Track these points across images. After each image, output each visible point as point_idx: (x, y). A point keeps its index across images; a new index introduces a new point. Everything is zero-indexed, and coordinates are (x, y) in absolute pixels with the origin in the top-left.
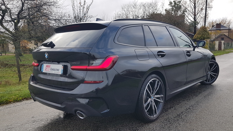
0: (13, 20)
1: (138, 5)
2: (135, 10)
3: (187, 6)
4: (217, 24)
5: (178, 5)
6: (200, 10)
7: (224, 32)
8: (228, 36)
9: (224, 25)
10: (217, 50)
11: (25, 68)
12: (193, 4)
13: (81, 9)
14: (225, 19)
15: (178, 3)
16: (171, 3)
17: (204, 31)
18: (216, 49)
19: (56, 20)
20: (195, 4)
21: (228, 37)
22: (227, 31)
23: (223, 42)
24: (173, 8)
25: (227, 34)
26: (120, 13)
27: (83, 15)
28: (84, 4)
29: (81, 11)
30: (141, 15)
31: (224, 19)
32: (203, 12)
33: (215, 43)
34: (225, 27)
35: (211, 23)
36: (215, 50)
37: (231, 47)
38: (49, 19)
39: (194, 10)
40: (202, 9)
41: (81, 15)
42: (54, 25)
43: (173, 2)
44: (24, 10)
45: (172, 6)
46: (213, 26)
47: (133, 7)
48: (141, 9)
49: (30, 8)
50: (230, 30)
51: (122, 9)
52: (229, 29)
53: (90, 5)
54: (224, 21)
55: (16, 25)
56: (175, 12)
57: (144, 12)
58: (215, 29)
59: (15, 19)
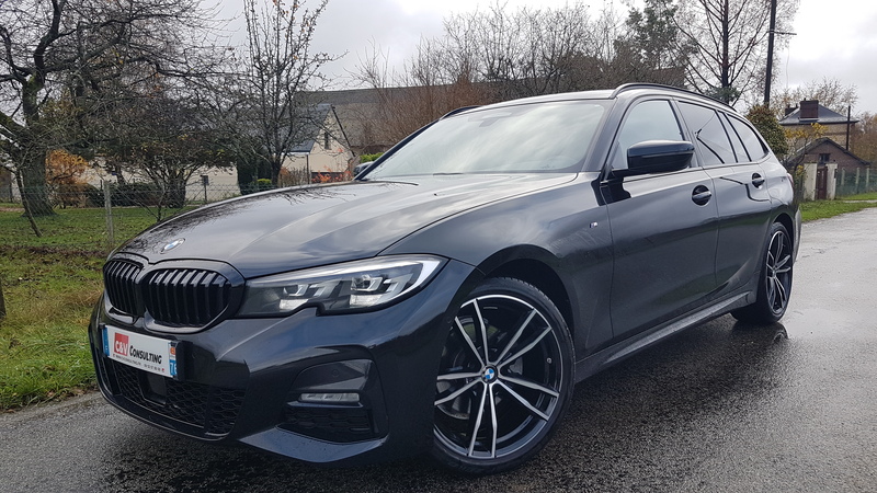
0: (18, 74)
1: (512, 19)
2: (497, 36)
3: (696, 33)
4: (804, 103)
5: (662, 23)
6: (745, 45)
7: (831, 134)
8: (845, 147)
9: (830, 107)
10: (813, 197)
11: (45, 263)
12: (720, 25)
13: (282, 27)
14: (833, 84)
15: (664, 19)
16: (635, 17)
17: (764, 124)
18: (809, 193)
19: (188, 74)
20: (725, 23)
21: (845, 152)
22: (843, 128)
23: (832, 167)
24: (643, 37)
25: (840, 140)
26: (439, 48)
27: (289, 52)
28: (295, 7)
29: (283, 33)
30: (521, 56)
31: (828, 83)
32: (758, 53)
33: (803, 171)
34: (832, 113)
35: (781, 100)
36: (805, 197)
37: (861, 189)
38: (163, 72)
39: (721, 48)
40: (752, 43)
41: (282, 52)
42: (185, 95)
43: (644, 15)
44: (62, 35)
45: (639, 29)
46: (789, 110)
47: (489, 28)
48: (521, 33)
49: (84, 27)
50: (853, 125)
51: (447, 32)
52: (848, 122)
53: (318, 11)
54: (829, 92)
55: (29, 91)
56: (649, 54)
57: (534, 47)
58: (797, 121)
59: (26, 71)
